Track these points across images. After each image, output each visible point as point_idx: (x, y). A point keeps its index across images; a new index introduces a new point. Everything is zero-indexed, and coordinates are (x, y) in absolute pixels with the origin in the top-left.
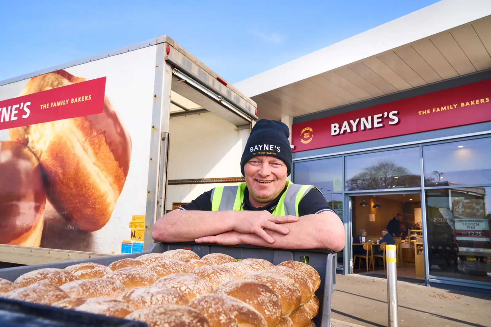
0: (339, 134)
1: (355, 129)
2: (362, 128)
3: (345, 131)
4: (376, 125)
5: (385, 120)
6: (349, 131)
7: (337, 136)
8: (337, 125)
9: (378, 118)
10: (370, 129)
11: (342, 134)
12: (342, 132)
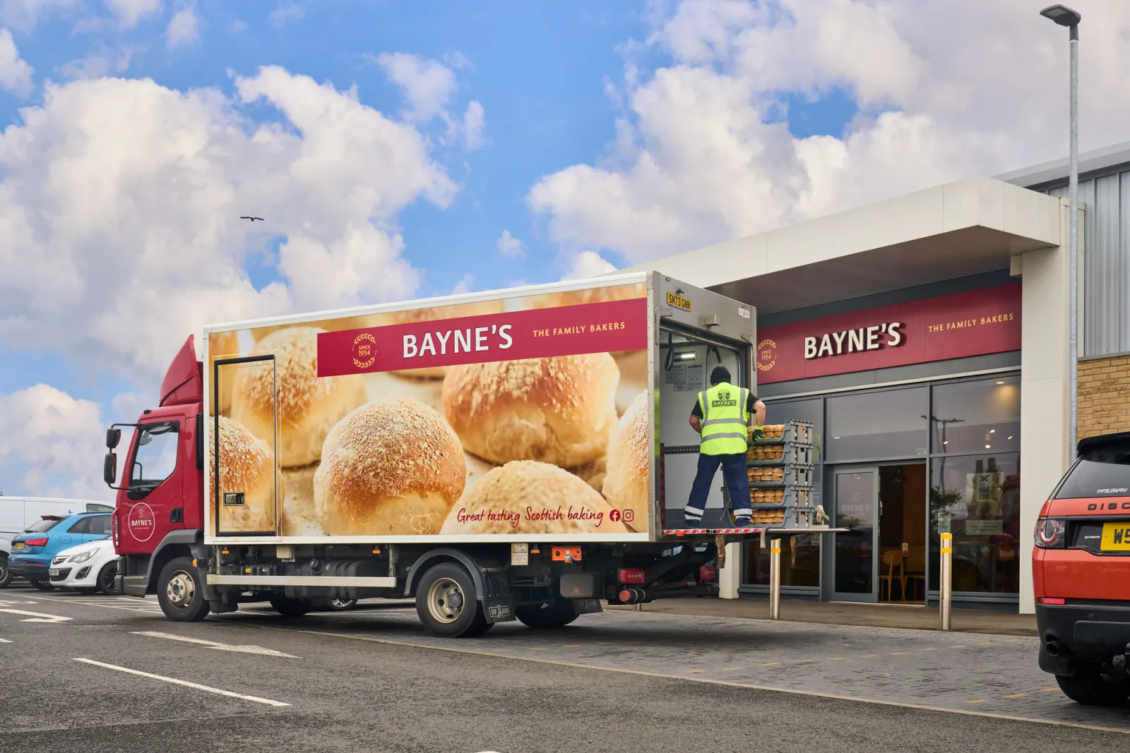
0: (816, 357)
1: (839, 351)
2: (850, 349)
3: (825, 352)
4: (870, 346)
5: (881, 337)
6: (831, 352)
7: (815, 360)
8: (814, 340)
9: (873, 333)
10: (861, 351)
11: (820, 357)
12: (820, 354)
